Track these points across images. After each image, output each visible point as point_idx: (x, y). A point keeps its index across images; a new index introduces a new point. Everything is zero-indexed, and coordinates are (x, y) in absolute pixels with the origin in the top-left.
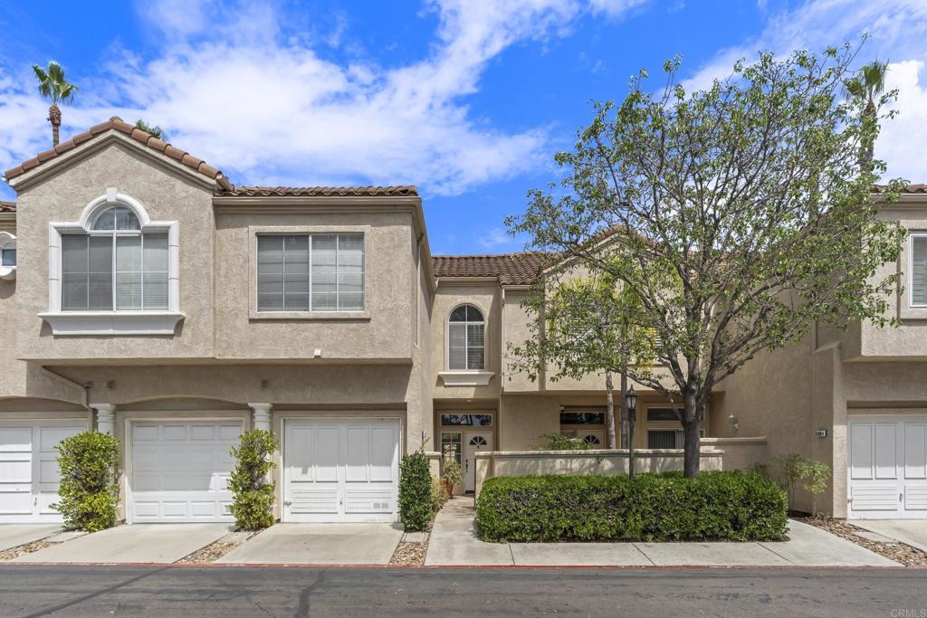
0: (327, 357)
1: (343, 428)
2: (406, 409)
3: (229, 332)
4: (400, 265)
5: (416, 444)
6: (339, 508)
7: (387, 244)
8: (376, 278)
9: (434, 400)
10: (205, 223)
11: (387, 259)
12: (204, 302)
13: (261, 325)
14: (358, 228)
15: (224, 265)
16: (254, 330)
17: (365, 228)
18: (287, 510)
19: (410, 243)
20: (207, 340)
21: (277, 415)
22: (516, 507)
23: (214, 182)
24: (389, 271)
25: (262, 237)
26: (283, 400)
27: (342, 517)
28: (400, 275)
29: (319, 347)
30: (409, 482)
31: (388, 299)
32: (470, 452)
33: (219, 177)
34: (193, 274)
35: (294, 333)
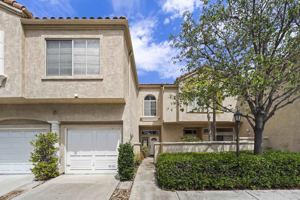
0: (81, 98)
1: (94, 132)
2: (123, 124)
3: (32, 86)
4: (118, 54)
5: (127, 139)
6: (92, 167)
7: (112, 44)
8: (106, 60)
9: (139, 126)
10: (17, 32)
11: (111, 51)
12: (17, 70)
13: (47, 83)
14: (97, 36)
15: (29, 54)
16: (44, 85)
17: (101, 36)
18: (69, 168)
19: (123, 44)
20: (18, 88)
21: (63, 126)
22: (180, 171)
23: (21, 11)
24: (112, 57)
25: (48, 40)
26: (64, 120)
27: (93, 171)
28: (118, 59)
29: (77, 93)
30: (122, 157)
31: (112, 70)
32: (152, 143)
33: (24, 9)
34: (11, 56)
35: (65, 86)
